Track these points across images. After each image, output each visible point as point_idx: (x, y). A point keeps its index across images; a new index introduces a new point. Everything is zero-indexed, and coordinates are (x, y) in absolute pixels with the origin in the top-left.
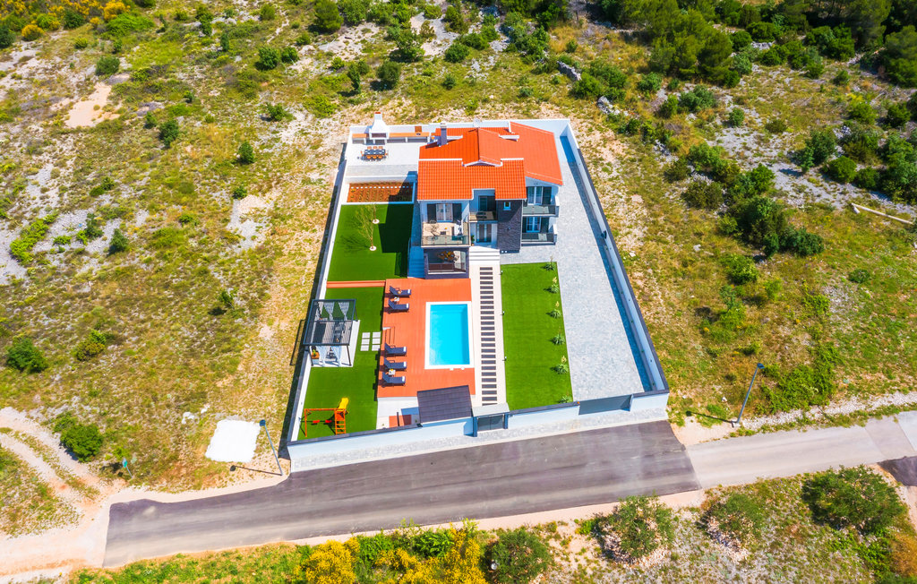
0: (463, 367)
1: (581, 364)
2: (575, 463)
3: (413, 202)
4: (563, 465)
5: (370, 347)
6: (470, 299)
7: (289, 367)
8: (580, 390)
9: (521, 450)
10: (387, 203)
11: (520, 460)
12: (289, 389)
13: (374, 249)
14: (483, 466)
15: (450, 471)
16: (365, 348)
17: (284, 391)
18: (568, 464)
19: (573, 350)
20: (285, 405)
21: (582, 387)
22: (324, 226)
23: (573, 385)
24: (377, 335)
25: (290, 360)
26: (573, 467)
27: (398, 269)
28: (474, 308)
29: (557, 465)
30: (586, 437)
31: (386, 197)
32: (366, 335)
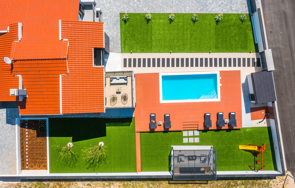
0: (219, 78)
1: (213, 6)
2: (283, 17)
3: (47, 119)
4: (284, 24)
5: (197, 136)
6: (157, 74)
7: (209, 185)
8: (233, 9)
9: (274, 46)
10: (48, 138)
11: (281, 46)
12: (227, 182)
13: (102, 143)
14: (284, 66)
15: (287, 84)
16: (197, 140)
17: (229, 184)
18: (284, 21)
19: (202, 10)
20: (239, 182)
21: (231, 7)
22: (71, 182)
23: (230, 12)
24: (185, 134)
25: (203, 185)
26: (286, 18)
27: (123, 124)
28: (163, 71)
29: (284, 27)
30: (267, 9)
31: (39, 139)
32: (185, 140)
